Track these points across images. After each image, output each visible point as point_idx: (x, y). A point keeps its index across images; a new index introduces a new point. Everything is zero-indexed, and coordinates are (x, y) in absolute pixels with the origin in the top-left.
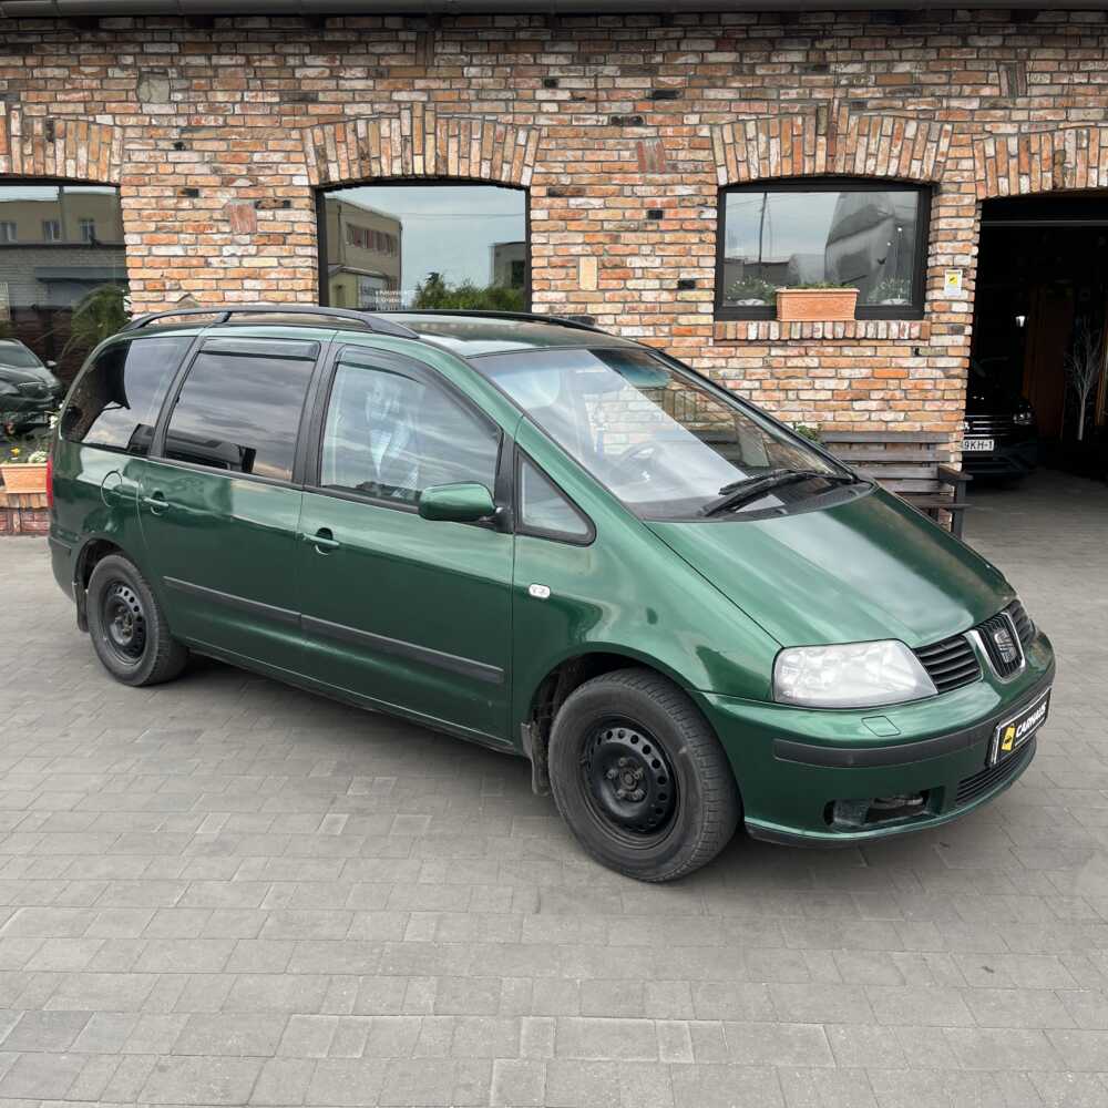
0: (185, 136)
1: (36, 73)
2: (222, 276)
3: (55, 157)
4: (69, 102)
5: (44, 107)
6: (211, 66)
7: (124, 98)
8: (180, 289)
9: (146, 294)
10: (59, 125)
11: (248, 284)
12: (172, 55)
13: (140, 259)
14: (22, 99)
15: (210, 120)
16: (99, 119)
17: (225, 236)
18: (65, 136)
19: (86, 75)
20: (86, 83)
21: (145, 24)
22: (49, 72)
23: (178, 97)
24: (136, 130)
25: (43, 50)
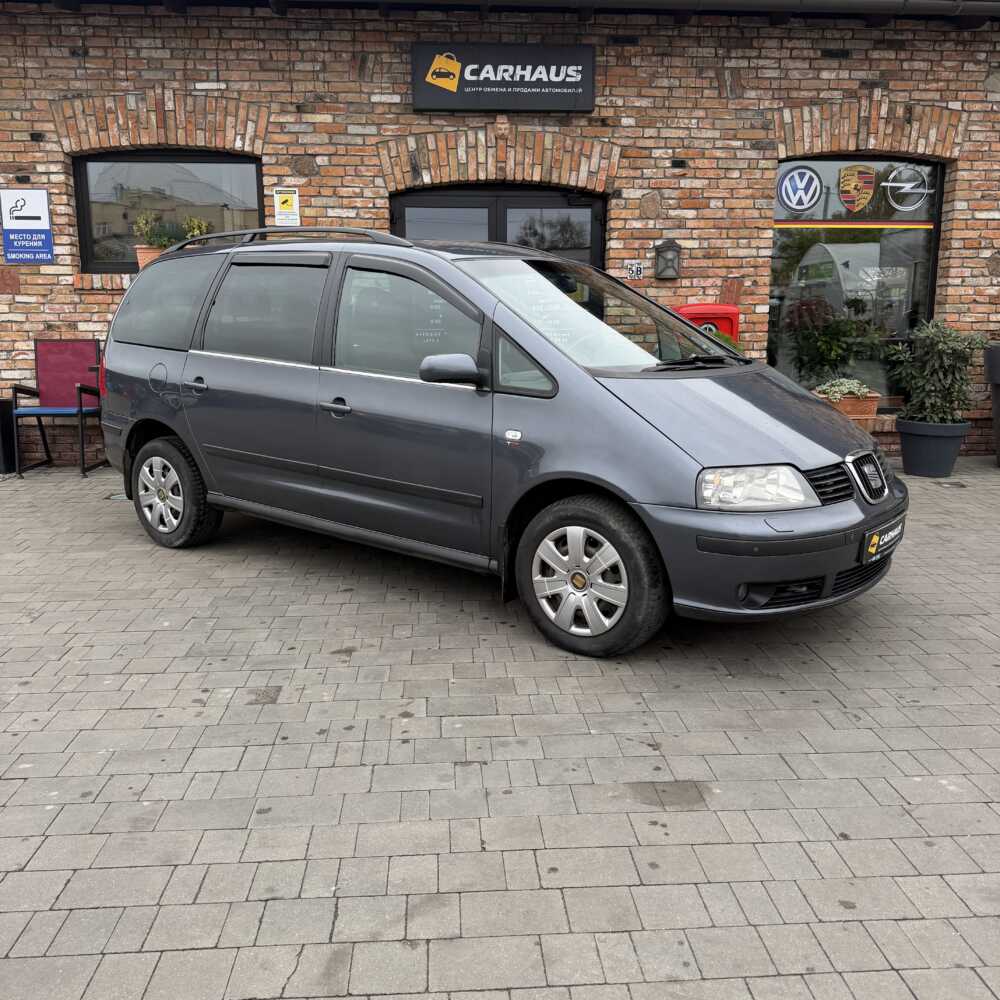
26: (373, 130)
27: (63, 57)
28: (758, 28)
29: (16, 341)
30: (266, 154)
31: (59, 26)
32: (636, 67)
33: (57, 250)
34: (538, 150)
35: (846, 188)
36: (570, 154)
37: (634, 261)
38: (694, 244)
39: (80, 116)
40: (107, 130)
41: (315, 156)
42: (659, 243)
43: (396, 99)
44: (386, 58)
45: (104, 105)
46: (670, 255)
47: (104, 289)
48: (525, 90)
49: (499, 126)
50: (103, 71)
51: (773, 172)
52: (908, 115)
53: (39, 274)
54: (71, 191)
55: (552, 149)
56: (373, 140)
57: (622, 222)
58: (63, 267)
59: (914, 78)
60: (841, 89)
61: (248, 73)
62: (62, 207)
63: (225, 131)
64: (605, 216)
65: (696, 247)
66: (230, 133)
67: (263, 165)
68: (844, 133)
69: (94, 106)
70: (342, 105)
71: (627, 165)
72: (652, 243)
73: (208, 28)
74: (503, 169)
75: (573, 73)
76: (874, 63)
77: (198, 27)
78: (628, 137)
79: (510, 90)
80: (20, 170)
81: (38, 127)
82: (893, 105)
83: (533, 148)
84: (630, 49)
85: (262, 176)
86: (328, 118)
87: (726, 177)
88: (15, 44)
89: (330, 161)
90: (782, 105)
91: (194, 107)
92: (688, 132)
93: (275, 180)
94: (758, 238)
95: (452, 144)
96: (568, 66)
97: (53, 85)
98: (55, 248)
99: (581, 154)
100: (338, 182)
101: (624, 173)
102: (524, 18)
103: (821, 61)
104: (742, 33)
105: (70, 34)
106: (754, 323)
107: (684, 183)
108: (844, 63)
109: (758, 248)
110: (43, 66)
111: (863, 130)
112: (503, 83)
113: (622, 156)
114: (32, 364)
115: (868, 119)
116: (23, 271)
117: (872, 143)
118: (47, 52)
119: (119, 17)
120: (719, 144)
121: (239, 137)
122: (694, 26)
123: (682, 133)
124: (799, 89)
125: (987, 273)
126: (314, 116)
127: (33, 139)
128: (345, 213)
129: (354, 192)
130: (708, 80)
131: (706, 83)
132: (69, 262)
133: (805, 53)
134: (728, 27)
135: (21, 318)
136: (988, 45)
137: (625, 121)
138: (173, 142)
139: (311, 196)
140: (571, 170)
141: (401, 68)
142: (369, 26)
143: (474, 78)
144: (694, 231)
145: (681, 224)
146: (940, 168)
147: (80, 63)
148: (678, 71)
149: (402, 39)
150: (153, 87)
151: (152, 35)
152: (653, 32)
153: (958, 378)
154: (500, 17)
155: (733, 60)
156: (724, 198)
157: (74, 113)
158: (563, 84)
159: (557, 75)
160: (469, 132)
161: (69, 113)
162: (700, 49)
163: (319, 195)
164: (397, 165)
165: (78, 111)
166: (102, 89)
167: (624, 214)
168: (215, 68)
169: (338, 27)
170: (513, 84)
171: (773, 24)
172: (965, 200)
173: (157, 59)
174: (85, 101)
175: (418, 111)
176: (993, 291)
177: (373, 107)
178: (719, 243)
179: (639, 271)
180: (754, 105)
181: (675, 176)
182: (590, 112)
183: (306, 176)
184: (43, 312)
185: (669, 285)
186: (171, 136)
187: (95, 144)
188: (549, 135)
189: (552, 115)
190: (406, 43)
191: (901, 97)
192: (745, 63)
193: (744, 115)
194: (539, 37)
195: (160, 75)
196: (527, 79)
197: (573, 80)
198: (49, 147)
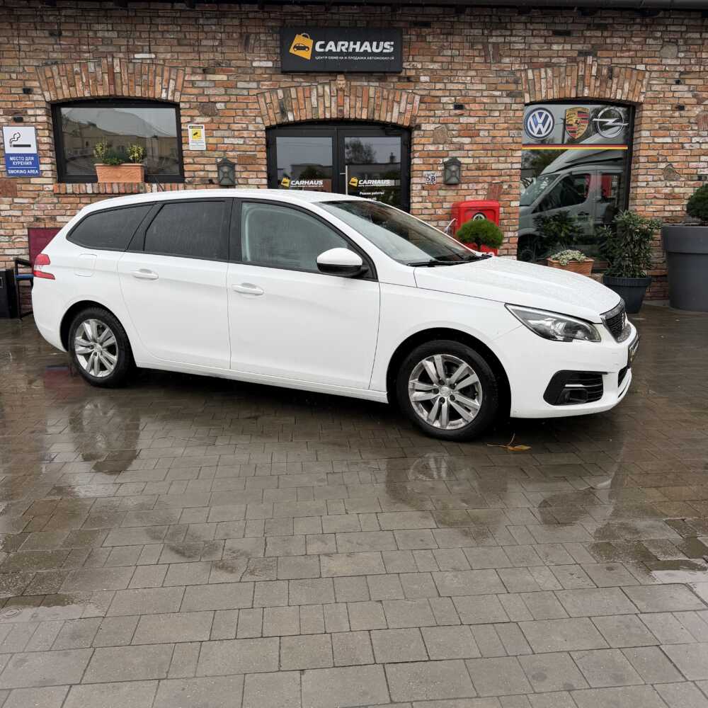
0: (682, 77)
1: (608, 41)
2: (689, 154)
3: (611, 88)
4: (623, 57)
5: (610, 60)
6: (701, 38)
7: (653, 55)
8: (667, 161)
9: (647, 164)
10: (616, 70)
11: (703, 158)
12: (682, 32)
13: (648, 145)
14: (598, 55)
15: (697, 68)
16: (639, 67)
17: (694, 132)
18: (618, 77)
19: (633, 42)
20: (634, 47)
21: (670, 16)
22: (615, 40)
23: (682, 55)
24: (656, 73)
25: (614, 28)
26: (254, 85)
27: (45, 37)
28: (510, 17)
29: (14, 229)
30: (183, 102)
31: (41, 16)
32: (429, 42)
33: (42, 167)
34: (365, 98)
35: (570, 123)
36: (385, 101)
37: (429, 173)
38: (469, 161)
39: (56, 77)
40: (75, 86)
41: (215, 103)
42: (446, 160)
43: (270, 64)
44: (263, 37)
45: (73, 69)
46: (453, 168)
47: (73, 193)
48: (356, 58)
49: (339, 82)
50: (72, 46)
51: (521, 112)
52: (610, 74)
53: (30, 183)
54: (51, 128)
55: (374, 98)
56: (255, 92)
57: (422, 146)
58: (46, 179)
59: (614, 49)
60: (566, 57)
61: (169, 48)
62: (45, 139)
63: (154, 86)
64: (410, 143)
65: (471, 162)
66: (158, 88)
67: (181, 109)
68: (568, 86)
69: (66, 70)
70: (233, 69)
71: (424, 108)
72: (441, 160)
73: (143, 17)
74: (342, 111)
75: (387, 46)
76: (587, 40)
77: (136, 16)
78: (425, 89)
79: (346, 58)
80: (15, 113)
81: (29, 84)
82: (600, 67)
83: (362, 97)
84: (426, 30)
85: (180, 116)
86: (224, 78)
87: (490, 116)
88: (12, 29)
89: (225, 106)
90: (526, 67)
91: (134, 69)
92: (464, 86)
93: (189, 119)
94: (512, 156)
95: (307, 94)
96: (385, 42)
97: (38, 56)
98: (40, 166)
99: (394, 101)
100: (231, 120)
101: (422, 113)
102: (355, 9)
103: (552, 38)
104: (500, 20)
105: (49, 21)
106: (509, 213)
107: (463, 120)
108: (567, 39)
109: (512, 163)
110: (31, 43)
111: (581, 84)
112: (341, 53)
113: (421, 102)
114: (27, 245)
115: (583, 76)
116: (18, 182)
117: (586, 93)
118: (34, 34)
119: (83, 10)
120: (485, 93)
121: (164, 90)
122: (468, 15)
123: (461, 87)
124: (538, 57)
125: (663, 178)
126: (214, 76)
127: (25, 93)
128: (236, 141)
129: (242, 127)
130: (478, 51)
131: (476, 53)
132: (50, 176)
133: (542, 32)
134: (490, 16)
135: (18, 213)
136: (662, 27)
137: (423, 79)
138: (120, 94)
139: (213, 130)
140: (387, 111)
141: (273, 43)
142: (251, 15)
143: (322, 50)
144: (470, 152)
145: (460, 147)
146: (632, 109)
147: (56, 41)
148: (457, 44)
149: (274, 24)
150: (106, 57)
151: (105, 21)
152: (441, 19)
153: (643, 248)
154: (339, 9)
155: (494, 38)
156: (489, 130)
157: (52, 74)
158: (381, 54)
159: (377, 48)
160: (319, 87)
161: (49, 74)
162: (472, 31)
163: (219, 129)
164: (270, 109)
165: (55, 73)
166: (71, 58)
167: (423, 141)
168: (148, 44)
169: (230, 16)
170: (348, 54)
171: (520, 13)
172: (649, 130)
173: (108, 38)
174: (60, 67)
175: (284, 72)
176: (667, 191)
177: (254, 70)
178: (486, 160)
179: (433, 178)
180: (508, 67)
181: (456, 115)
182: (400, 72)
183: (210, 116)
184: (33, 209)
185: (453, 188)
186: (118, 90)
187: (67, 95)
188: (372, 88)
189: (374, 74)
190: (276, 27)
191: (606, 61)
192: (501, 40)
193: (501, 74)
194: (365, 22)
195: (111, 49)
196: (357, 50)
197: (388, 51)
198: (36, 97)
